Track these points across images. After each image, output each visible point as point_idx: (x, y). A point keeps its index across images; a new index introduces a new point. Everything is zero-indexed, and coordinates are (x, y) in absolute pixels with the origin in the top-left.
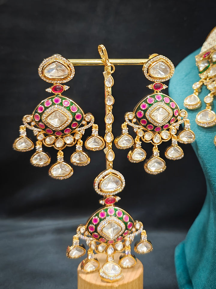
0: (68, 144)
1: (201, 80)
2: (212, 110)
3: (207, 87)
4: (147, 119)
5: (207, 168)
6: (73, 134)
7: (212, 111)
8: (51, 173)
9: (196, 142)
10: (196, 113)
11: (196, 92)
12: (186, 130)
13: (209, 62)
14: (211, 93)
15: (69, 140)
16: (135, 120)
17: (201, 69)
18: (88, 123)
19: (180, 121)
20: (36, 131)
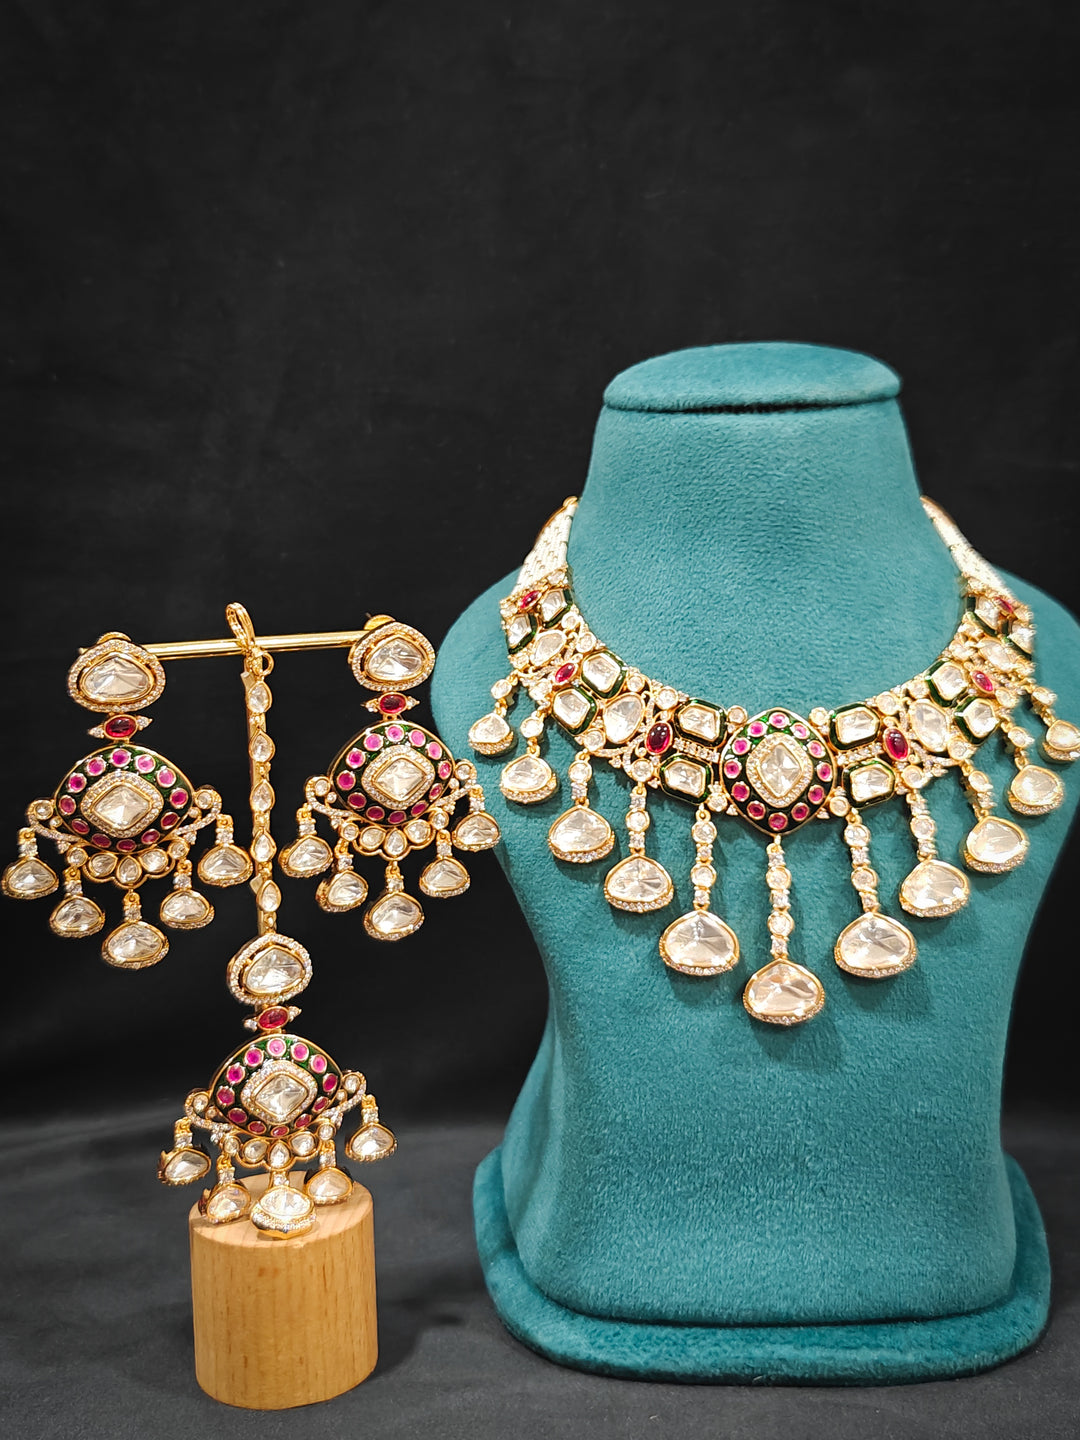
0: (152, 873)
1: (515, 672)
2: (542, 756)
3: (528, 692)
4: (365, 793)
5: (534, 914)
6: (165, 846)
7: (541, 760)
8: (108, 953)
9: (502, 845)
10: (503, 765)
11: (501, 705)
12: (475, 813)
13: (533, 623)
14: (540, 708)
15: (155, 862)
16: (332, 797)
17: (514, 641)
18: (205, 813)
19: (456, 793)
20: (63, 843)
